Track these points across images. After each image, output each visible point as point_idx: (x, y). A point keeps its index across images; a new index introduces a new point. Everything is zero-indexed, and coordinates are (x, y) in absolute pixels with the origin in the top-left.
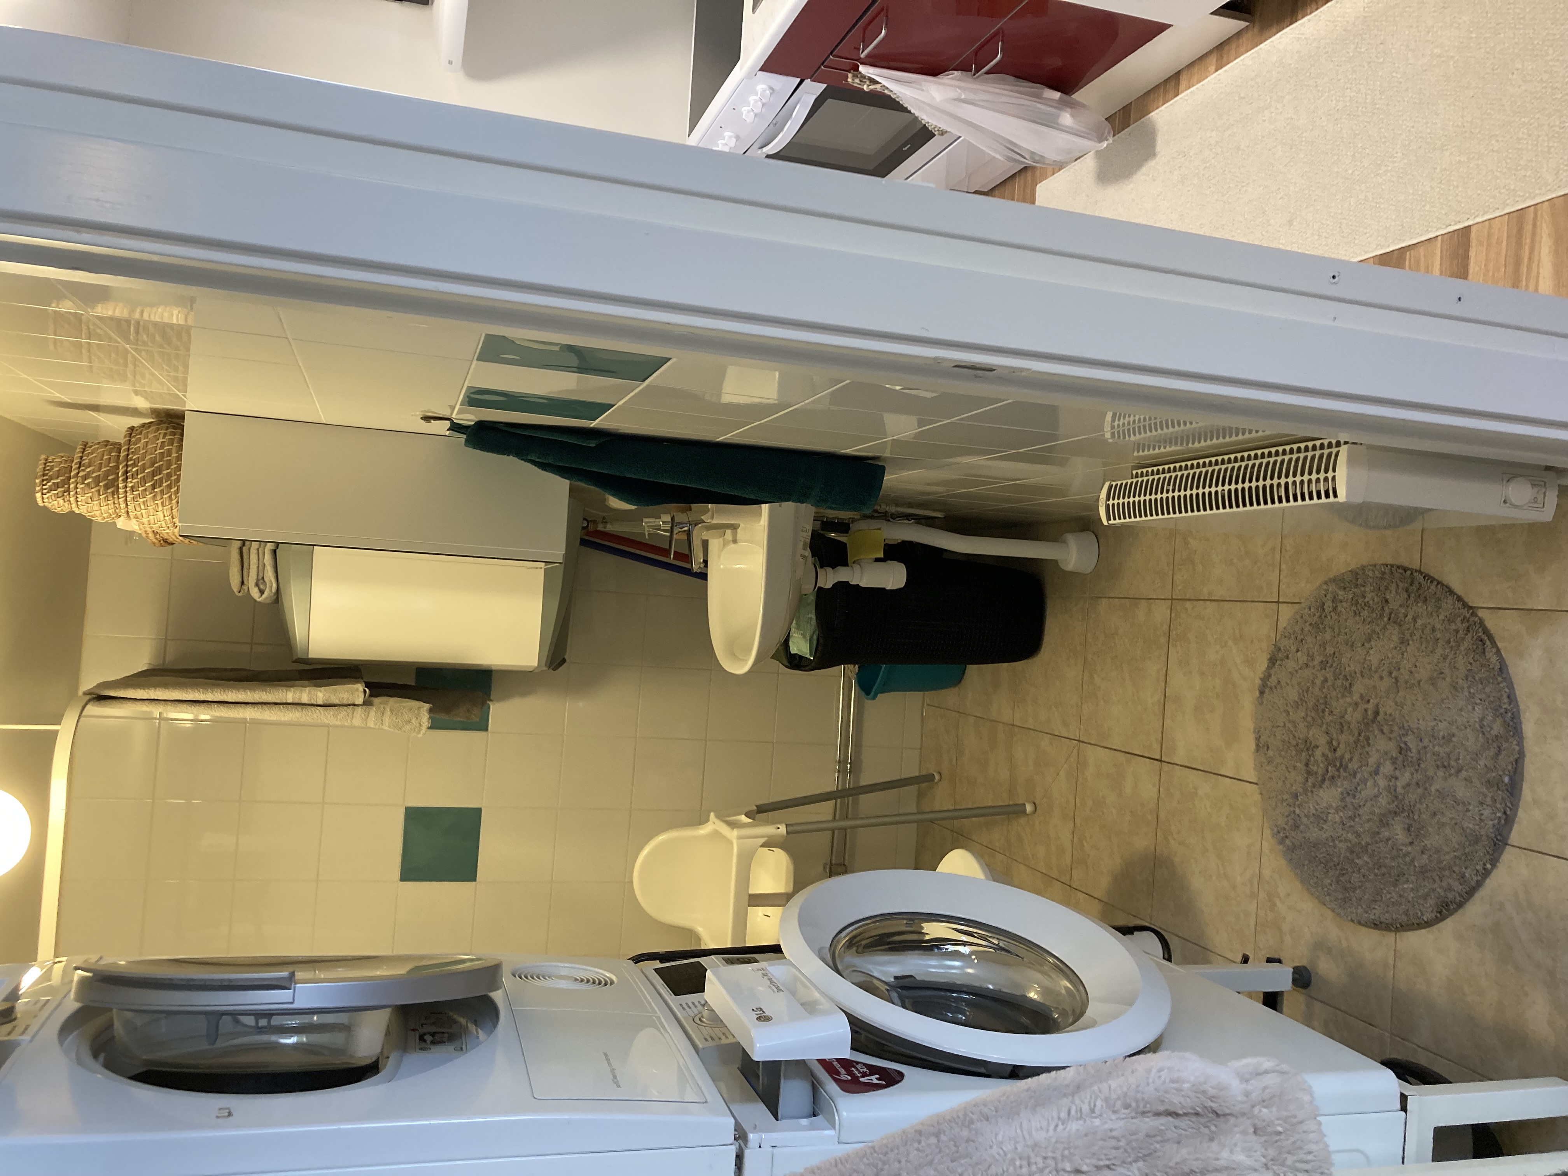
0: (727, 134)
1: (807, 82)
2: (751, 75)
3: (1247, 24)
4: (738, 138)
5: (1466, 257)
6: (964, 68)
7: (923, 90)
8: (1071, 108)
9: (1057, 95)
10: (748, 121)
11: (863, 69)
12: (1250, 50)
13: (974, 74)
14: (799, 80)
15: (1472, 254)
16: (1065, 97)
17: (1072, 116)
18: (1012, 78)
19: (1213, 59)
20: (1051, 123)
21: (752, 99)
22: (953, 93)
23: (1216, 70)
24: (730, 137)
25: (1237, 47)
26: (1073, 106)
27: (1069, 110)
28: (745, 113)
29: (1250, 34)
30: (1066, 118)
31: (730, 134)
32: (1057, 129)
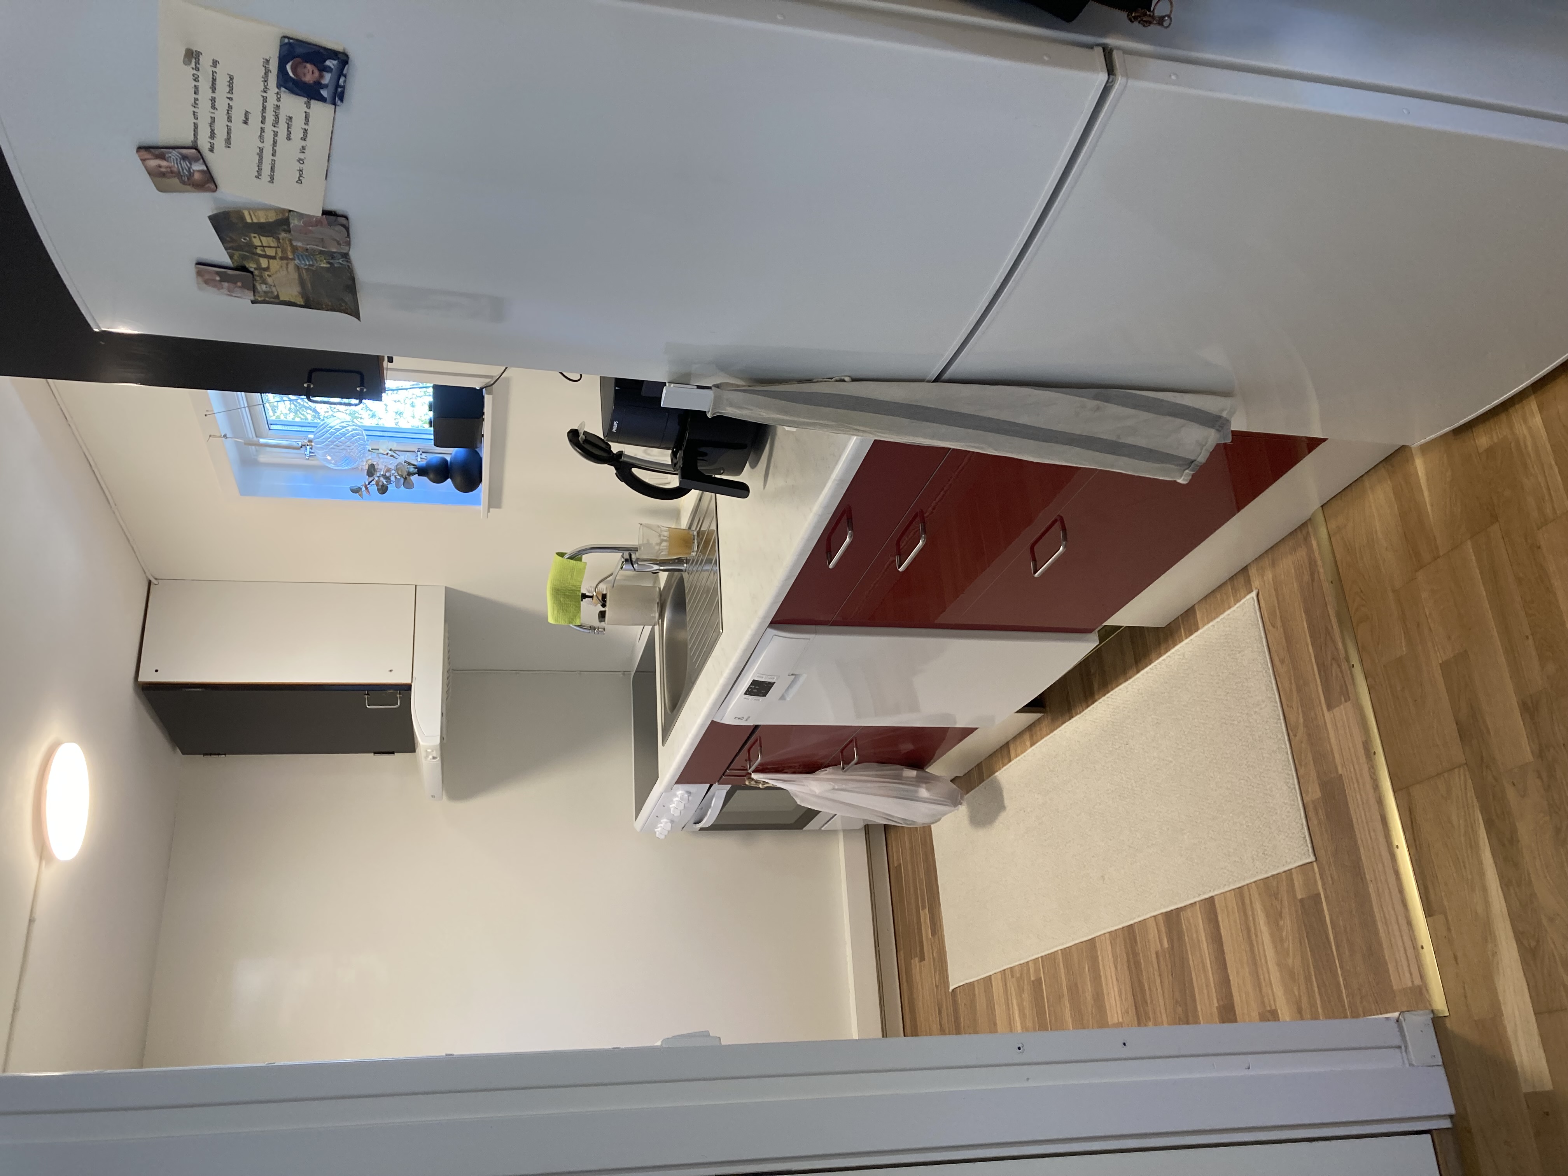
0: (664, 820)
1: (716, 786)
2: (669, 789)
3: (1043, 714)
4: (672, 822)
5: (1217, 922)
6: (834, 764)
7: (804, 785)
8: (926, 783)
9: (913, 773)
10: (675, 815)
11: (754, 776)
12: (1049, 734)
13: (843, 768)
14: (708, 785)
15: (1220, 919)
16: (921, 773)
17: (928, 789)
18: (875, 765)
19: (1027, 736)
20: (914, 798)
21: (676, 799)
22: (828, 786)
23: (1031, 746)
24: (666, 823)
25: (1040, 730)
26: (928, 780)
27: (924, 785)
28: (672, 809)
29: (1045, 723)
30: (923, 792)
31: (665, 820)
32: (917, 801)
